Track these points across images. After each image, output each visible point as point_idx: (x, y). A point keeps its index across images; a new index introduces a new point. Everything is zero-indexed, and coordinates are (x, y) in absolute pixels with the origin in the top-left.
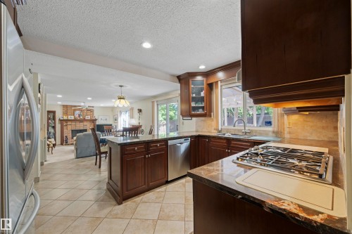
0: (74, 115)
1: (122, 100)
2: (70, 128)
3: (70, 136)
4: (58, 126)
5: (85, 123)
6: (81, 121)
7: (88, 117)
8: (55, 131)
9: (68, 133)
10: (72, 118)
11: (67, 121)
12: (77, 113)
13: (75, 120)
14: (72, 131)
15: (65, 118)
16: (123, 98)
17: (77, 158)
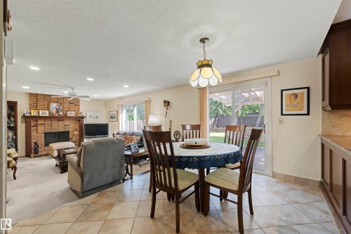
0: (48, 109)
1: (205, 70)
2: (41, 129)
3: (42, 141)
4: (21, 127)
5: (67, 122)
6: (60, 119)
7: (71, 114)
8: (16, 134)
9: (38, 137)
10: (47, 113)
11: (37, 118)
12: (54, 106)
13: (51, 118)
14: (46, 134)
15: (34, 113)
16: (209, 66)
17: (83, 193)
